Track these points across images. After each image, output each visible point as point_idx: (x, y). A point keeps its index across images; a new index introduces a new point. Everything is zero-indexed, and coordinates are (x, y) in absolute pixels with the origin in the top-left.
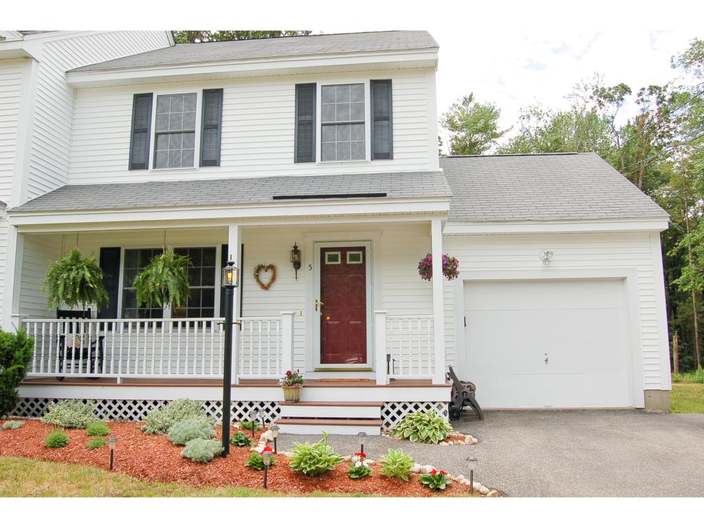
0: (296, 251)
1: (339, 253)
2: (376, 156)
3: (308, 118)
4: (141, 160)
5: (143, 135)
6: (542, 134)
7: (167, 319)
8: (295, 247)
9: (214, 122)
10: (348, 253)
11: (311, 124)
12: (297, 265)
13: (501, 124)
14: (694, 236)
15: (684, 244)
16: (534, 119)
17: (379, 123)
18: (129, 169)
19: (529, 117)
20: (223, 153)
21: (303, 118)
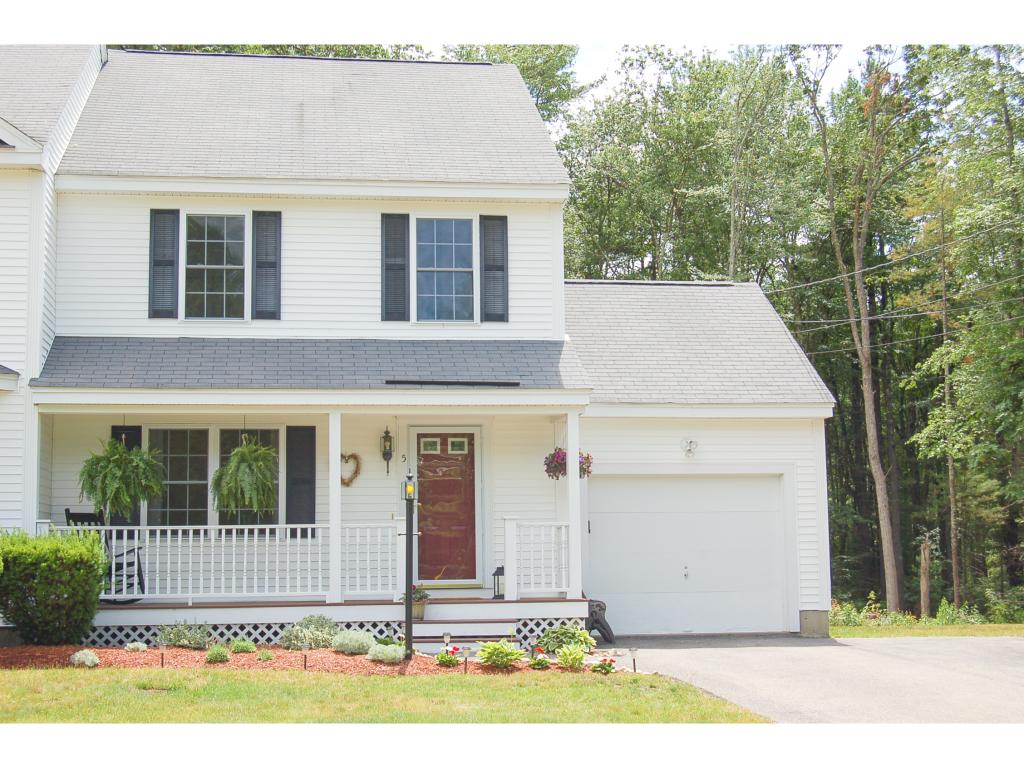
0: (387, 437)
1: (438, 440)
2: (487, 317)
3: (399, 261)
4: (167, 305)
5: (168, 269)
6: (670, 101)
7: (213, 525)
8: (387, 433)
9: (271, 259)
10: (450, 440)
11: (404, 269)
12: (387, 455)
13: (581, 71)
14: (948, 353)
15: (930, 368)
16: (652, 69)
17: (491, 274)
18: (149, 317)
19: (642, 65)
20: (283, 301)
21: (392, 261)
